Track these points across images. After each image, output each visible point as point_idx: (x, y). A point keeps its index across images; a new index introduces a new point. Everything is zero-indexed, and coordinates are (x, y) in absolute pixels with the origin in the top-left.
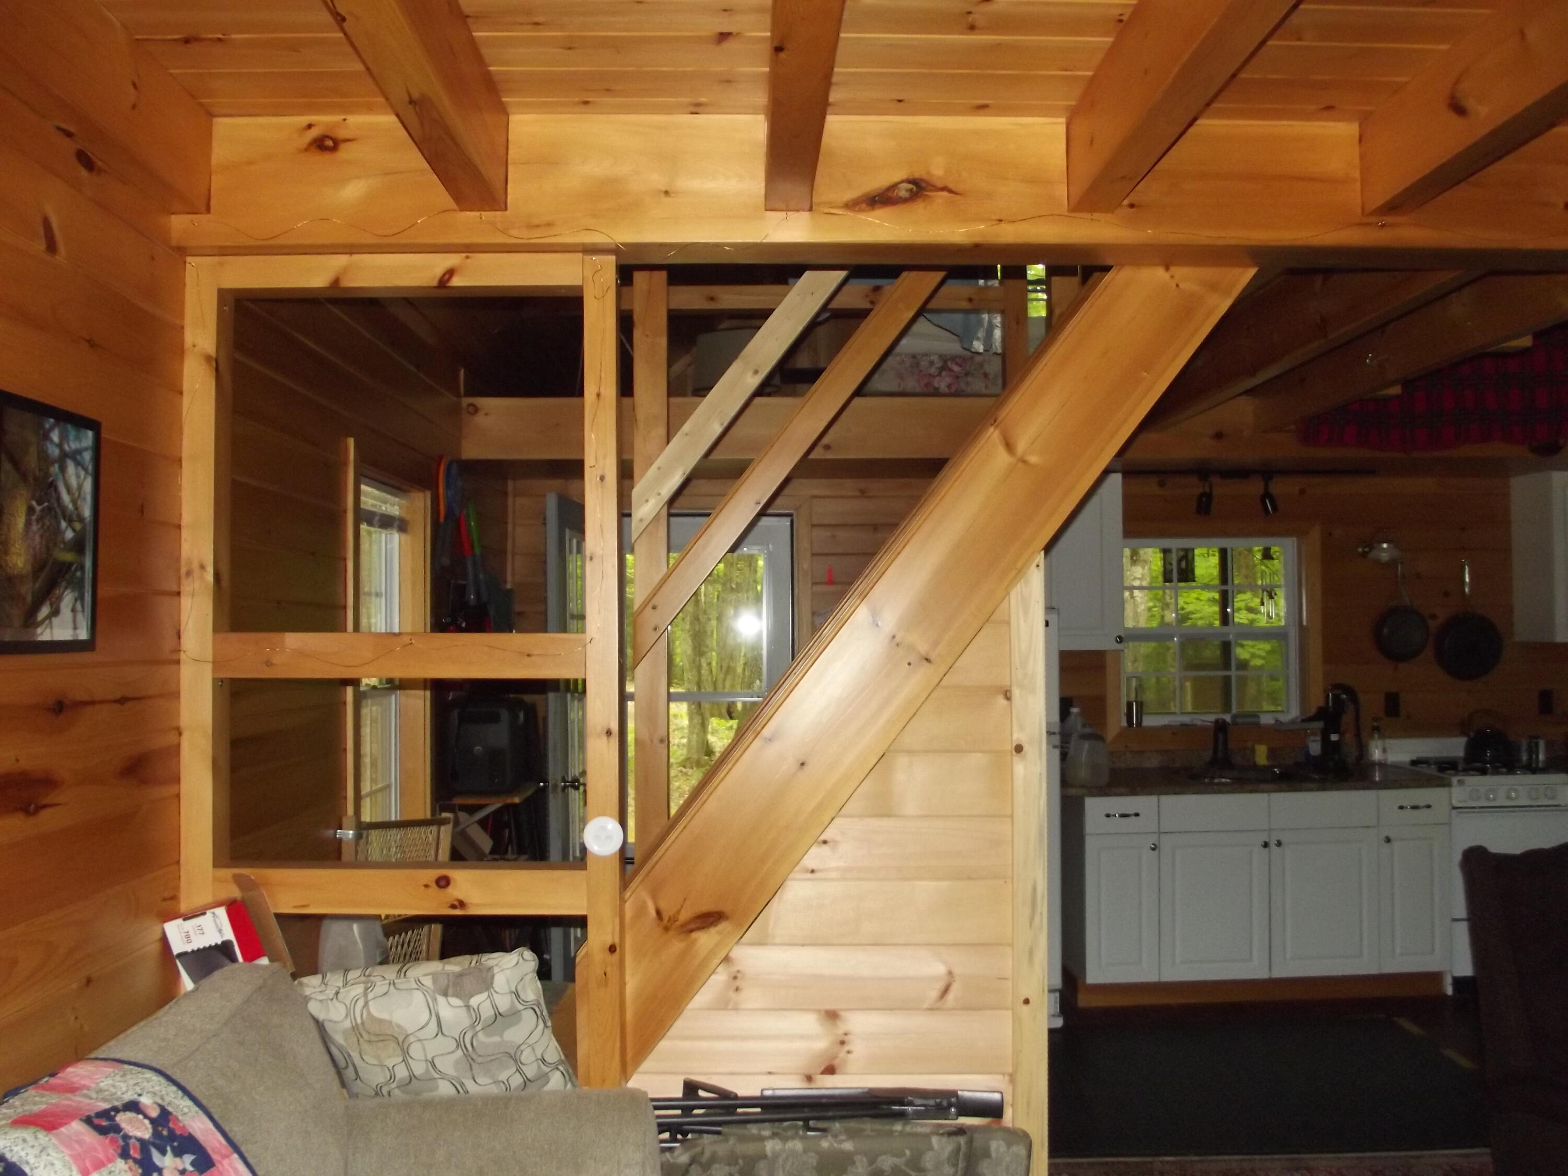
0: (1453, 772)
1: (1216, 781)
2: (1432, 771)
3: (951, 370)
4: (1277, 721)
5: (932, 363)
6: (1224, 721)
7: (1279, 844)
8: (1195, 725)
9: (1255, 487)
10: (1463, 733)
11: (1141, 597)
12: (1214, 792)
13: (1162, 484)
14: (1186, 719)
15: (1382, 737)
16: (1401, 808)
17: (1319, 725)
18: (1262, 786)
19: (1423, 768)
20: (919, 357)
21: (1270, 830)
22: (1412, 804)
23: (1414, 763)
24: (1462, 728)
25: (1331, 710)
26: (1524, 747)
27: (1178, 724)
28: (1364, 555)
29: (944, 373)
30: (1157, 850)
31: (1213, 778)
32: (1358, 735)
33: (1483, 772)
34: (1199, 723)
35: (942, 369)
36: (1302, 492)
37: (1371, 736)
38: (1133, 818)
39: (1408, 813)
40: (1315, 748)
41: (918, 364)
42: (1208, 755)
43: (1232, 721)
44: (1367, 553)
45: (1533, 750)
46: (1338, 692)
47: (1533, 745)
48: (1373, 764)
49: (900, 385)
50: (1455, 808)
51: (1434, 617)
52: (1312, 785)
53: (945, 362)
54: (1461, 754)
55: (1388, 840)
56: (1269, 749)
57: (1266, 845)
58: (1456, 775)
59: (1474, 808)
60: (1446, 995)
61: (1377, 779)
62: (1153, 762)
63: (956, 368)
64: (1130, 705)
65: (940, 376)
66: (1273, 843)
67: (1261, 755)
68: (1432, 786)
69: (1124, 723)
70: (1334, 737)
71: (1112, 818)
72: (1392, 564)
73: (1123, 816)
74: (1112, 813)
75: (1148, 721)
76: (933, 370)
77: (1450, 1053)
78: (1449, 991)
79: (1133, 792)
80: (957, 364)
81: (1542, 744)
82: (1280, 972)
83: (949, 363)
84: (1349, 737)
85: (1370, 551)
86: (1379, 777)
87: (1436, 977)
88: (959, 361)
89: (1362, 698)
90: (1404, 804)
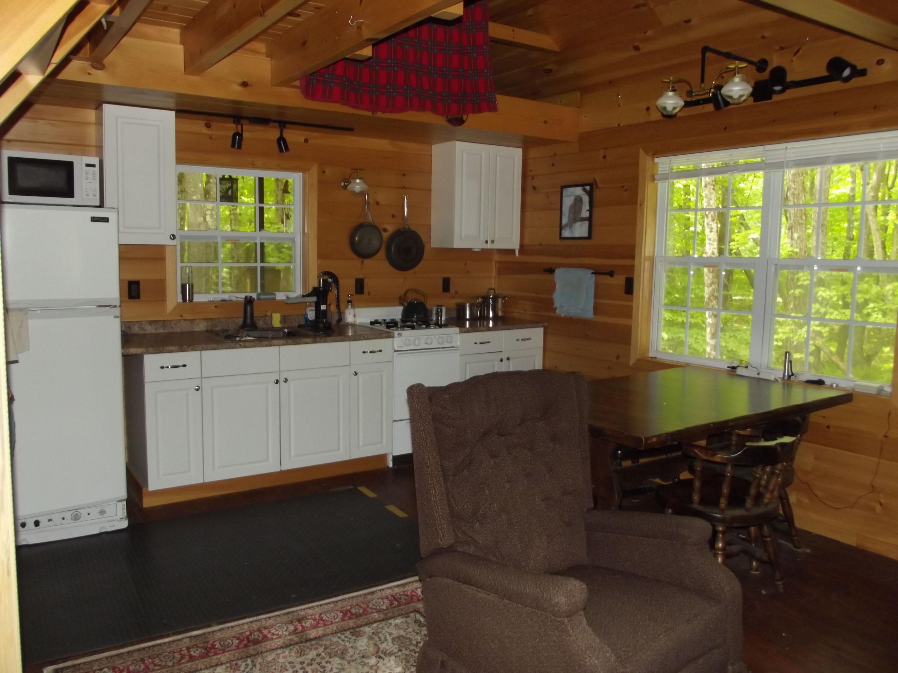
0: (395, 328)
1: (244, 339)
2: (383, 327)
4: (288, 297)
6: (251, 297)
7: (286, 380)
8: (231, 301)
9: (273, 134)
10: (401, 304)
11: (212, 222)
12: (242, 347)
13: (208, 126)
14: (226, 297)
15: (353, 307)
16: (364, 352)
17: (314, 299)
18: (274, 342)
19: (377, 326)
21: (280, 371)
22: (371, 350)
23: (372, 323)
24: (401, 301)
25: (321, 289)
26: (434, 312)
27: (220, 300)
28: (345, 187)
30: (200, 390)
31: (242, 337)
32: (338, 306)
33: (413, 328)
34: (234, 299)
36: (306, 141)
37: (347, 307)
38: (182, 368)
39: (368, 355)
40: (311, 315)
42: (240, 321)
43: (257, 298)
44: (347, 186)
45: (439, 314)
46: (326, 277)
47: (439, 310)
48: (348, 325)
50: (395, 351)
51: (385, 230)
52: (308, 340)
54: (400, 317)
55: (356, 374)
56: (281, 316)
57: (277, 382)
58: (397, 330)
59: (407, 350)
60: (388, 467)
61: (350, 334)
62: (201, 327)
64: (183, 287)
66: (282, 380)
67: (276, 321)
68: (382, 338)
69: (180, 300)
70: (323, 307)
71: (165, 369)
72: (362, 194)
73: (174, 367)
74: (165, 365)
75: (197, 298)
77: (392, 508)
78: (391, 464)
79: (181, 349)
81: (444, 309)
82: (286, 466)
84: (333, 308)
85: (348, 185)
86: (351, 333)
87: (383, 457)
89: (341, 282)
90: (366, 350)
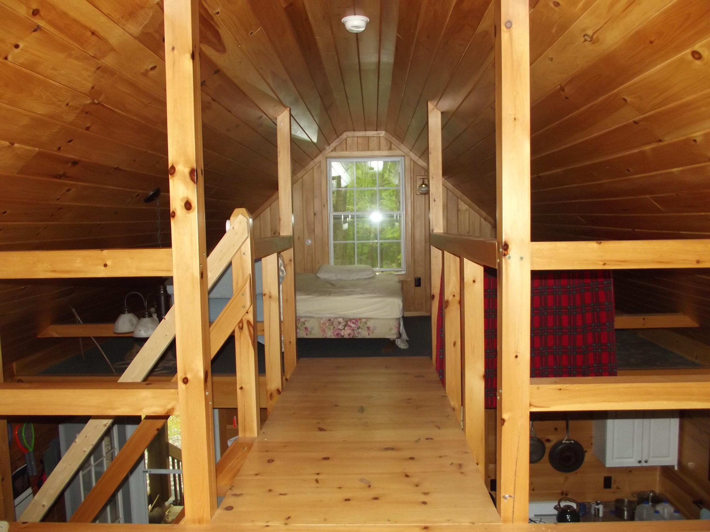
3: (350, 326)
5: (340, 323)
20: (332, 320)
29: (346, 328)
35: (346, 326)
41: (332, 324)
49: (323, 335)
53: (347, 322)
63: (352, 325)
65: (345, 329)
76: (341, 327)
80: (353, 323)
83: (349, 323)
88: (354, 321)
